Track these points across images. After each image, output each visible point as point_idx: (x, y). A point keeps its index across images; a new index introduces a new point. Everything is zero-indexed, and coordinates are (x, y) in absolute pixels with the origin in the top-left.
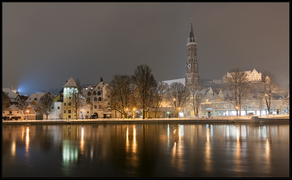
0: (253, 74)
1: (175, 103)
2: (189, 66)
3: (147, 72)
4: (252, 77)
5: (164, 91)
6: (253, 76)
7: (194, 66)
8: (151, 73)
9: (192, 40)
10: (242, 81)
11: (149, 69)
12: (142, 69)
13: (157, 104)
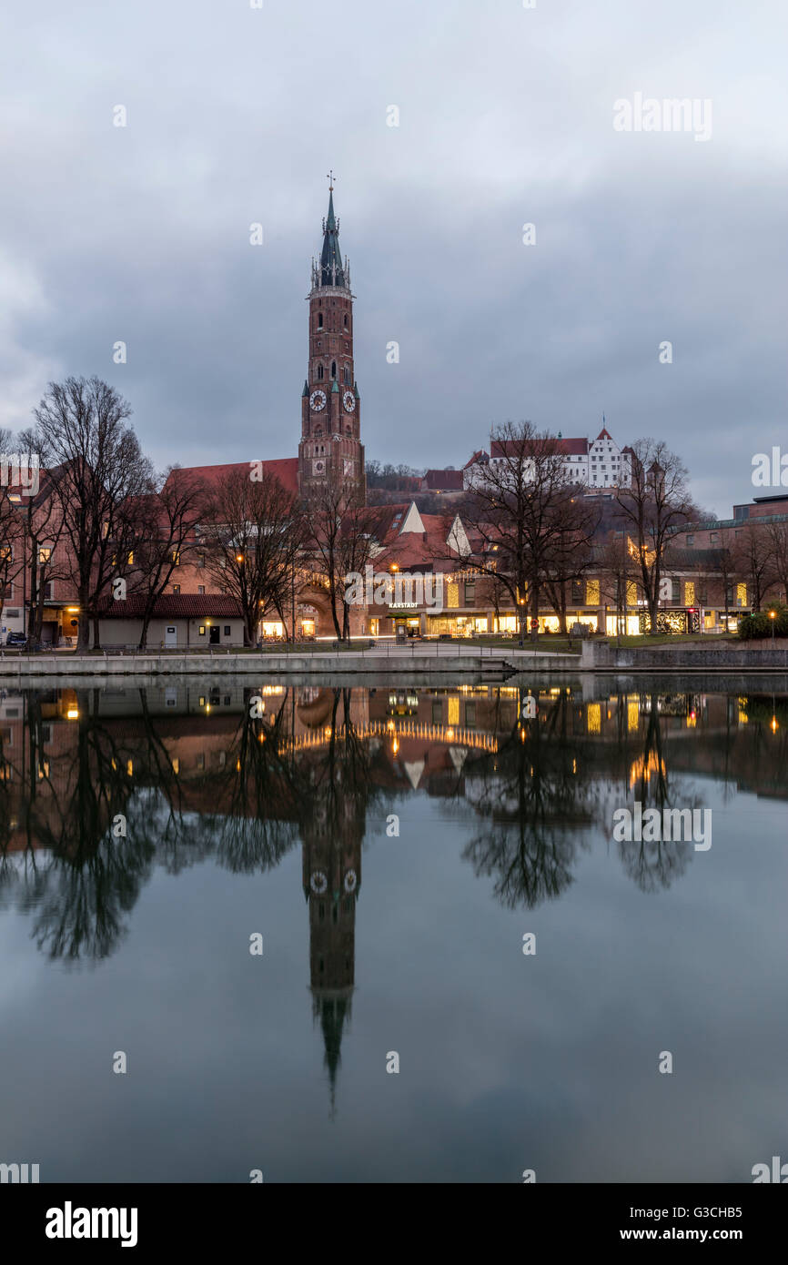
0: (599, 454)
1: (242, 574)
2: (318, 398)
3: (103, 422)
4: (594, 463)
5: (187, 517)
6: (597, 459)
7: (341, 400)
8: (125, 424)
9: (334, 274)
10: (545, 480)
11: (112, 402)
12: (78, 402)
13: (153, 578)
